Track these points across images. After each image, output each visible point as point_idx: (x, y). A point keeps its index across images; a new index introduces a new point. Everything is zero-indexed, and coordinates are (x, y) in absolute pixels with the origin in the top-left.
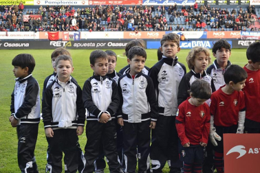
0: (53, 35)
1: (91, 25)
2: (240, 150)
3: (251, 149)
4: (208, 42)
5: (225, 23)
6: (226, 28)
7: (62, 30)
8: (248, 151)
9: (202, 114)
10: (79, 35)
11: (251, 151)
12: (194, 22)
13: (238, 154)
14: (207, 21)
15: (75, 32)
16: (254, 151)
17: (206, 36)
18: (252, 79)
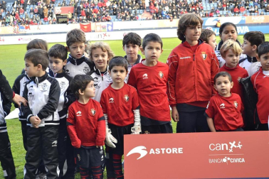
0: (85, 27)
1: (124, 15)
2: (141, 151)
3: (152, 150)
4: (246, 27)
6: (266, 11)
7: (94, 21)
8: (149, 152)
9: (93, 112)
10: (112, 26)
11: (152, 151)
13: (139, 155)
14: (246, 5)
15: (107, 23)
16: (155, 151)
18: (146, 75)
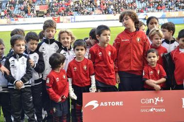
0: (56, 19)
1: (83, 11)
2: (94, 104)
3: (102, 103)
4: (166, 19)
5: (178, 6)
6: (179, 9)
7: (62, 15)
8: (100, 104)
11: (102, 104)
12: (156, 6)
13: (93, 106)
14: (166, 4)
16: (104, 104)
17: (165, 15)
